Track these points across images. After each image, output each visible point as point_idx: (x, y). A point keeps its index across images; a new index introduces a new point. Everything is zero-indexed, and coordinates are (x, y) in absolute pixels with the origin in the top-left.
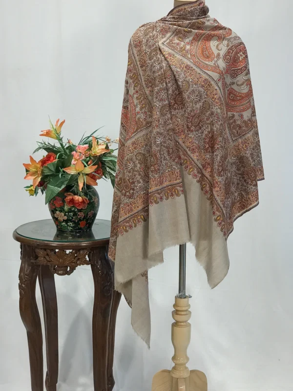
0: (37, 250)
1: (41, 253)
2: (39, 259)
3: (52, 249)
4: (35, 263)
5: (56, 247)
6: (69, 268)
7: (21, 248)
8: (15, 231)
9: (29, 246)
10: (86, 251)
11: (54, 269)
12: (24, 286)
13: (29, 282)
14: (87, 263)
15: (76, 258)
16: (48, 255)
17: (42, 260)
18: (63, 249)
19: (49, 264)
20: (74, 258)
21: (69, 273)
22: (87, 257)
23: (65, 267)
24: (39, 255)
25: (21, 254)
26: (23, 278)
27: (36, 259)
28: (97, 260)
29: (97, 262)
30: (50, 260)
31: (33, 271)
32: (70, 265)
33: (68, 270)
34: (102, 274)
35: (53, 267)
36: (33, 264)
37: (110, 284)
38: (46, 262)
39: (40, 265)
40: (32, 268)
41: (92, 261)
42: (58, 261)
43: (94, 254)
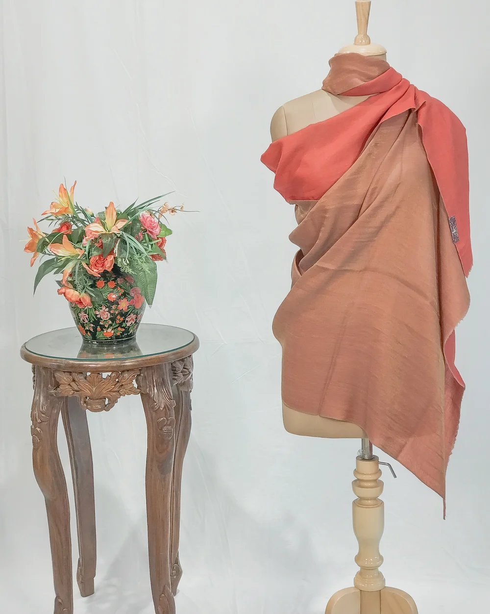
0: (57, 375)
1: (64, 378)
2: (61, 387)
3: (81, 370)
4: (55, 393)
5: (88, 369)
6: (107, 400)
7: (34, 372)
8: (24, 346)
9: (45, 368)
10: (132, 374)
11: (85, 402)
12: (38, 429)
13: (46, 423)
14: (135, 393)
15: (118, 384)
16: (74, 380)
17: (66, 390)
18: (97, 371)
19: (77, 394)
20: (115, 385)
21: (107, 408)
22: (134, 381)
23: (101, 398)
24: (60, 382)
25: (34, 381)
26: (37, 418)
27: (56, 388)
28: (150, 387)
29: (150, 390)
30: (78, 389)
31: (52, 406)
32: (109, 395)
33: (107, 402)
34: (159, 408)
35: (82, 400)
36: (53, 395)
37: (171, 422)
38: (72, 391)
39: (62, 397)
40: (50, 401)
41: (142, 389)
42: (91, 390)
43: (144, 378)
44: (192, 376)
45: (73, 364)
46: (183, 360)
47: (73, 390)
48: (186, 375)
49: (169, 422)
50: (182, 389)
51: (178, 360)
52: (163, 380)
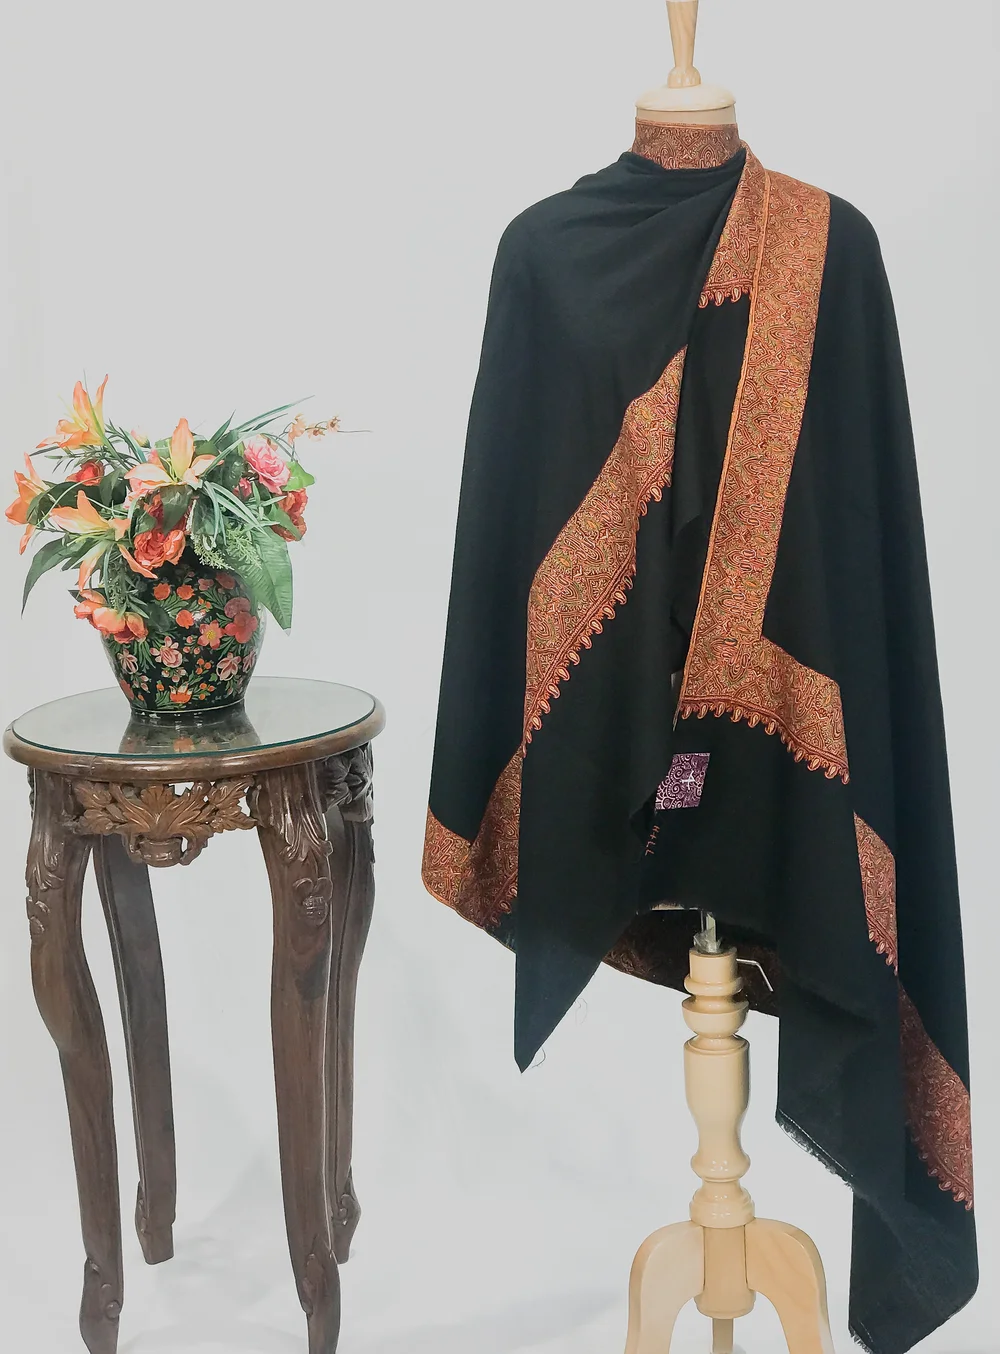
0: (81, 788)
1: (93, 795)
2: (88, 815)
3: (129, 779)
4: (76, 828)
5: (143, 776)
6: (185, 842)
7: (31, 782)
8: (12, 728)
9: (54, 775)
10: (239, 784)
11: (138, 847)
12: (42, 905)
13: (57, 892)
14: (246, 826)
15: (208, 808)
16: (114, 801)
17: (98, 820)
18: (165, 781)
19: (120, 830)
20: (201, 810)
21: (184, 858)
22: (243, 802)
23: (172, 838)
24: (85, 805)
25: (32, 802)
26: (39, 882)
27: (78, 817)
28: (277, 813)
29: (278, 819)
30: (123, 820)
31: (72, 857)
32: (188, 832)
33: (184, 847)
34: (297, 856)
35: (133, 840)
36: (71, 832)
37: (322, 888)
38: (111, 824)
39: (91, 836)
40: (65, 845)
41: (260, 818)
42: (149, 821)
43: (263, 792)
44: (369, 788)
45: (110, 764)
46: (348, 755)
47: (114, 822)
48: (357, 787)
49: (317, 888)
50: (349, 817)
51: (337, 756)
52: (306, 798)
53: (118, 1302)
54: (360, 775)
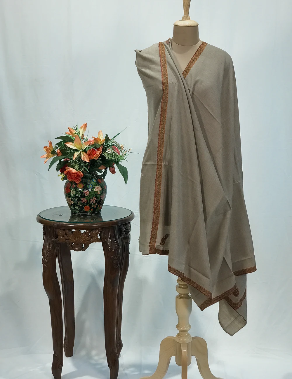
0: (57, 230)
1: (60, 232)
2: (59, 238)
3: (70, 229)
4: (56, 241)
5: (73, 228)
6: (84, 245)
7: (44, 229)
8: (39, 215)
9: (50, 227)
10: (98, 231)
11: (71, 246)
12: (46, 260)
13: (50, 257)
14: (99, 242)
15: (90, 236)
16: (66, 234)
17: (61, 239)
18: (78, 228)
19: (67, 242)
20: (88, 237)
21: (84, 249)
22: (99, 235)
23: (80, 244)
24: (59, 235)
25: (44, 234)
26: (46, 254)
27: (56, 238)
28: (107, 238)
29: (107, 240)
30: (68, 239)
31: (54, 248)
32: (85, 242)
33: (83, 246)
34: (112, 250)
35: (70, 244)
36: (54, 242)
37: (118, 258)
38: (65, 240)
39: (59, 243)
40: (53, 245)
41: (103, 239)
42: (75, 239)
43: (104, 233)
44: (130, 234)
45: (66, 225)
46: (126, 225)
48: (127, 233)
49: (117, 258)
50: (125, 241)
51: (123, 225)
52: (115, 234)
53: (62, 364)
54: (128, 230)
